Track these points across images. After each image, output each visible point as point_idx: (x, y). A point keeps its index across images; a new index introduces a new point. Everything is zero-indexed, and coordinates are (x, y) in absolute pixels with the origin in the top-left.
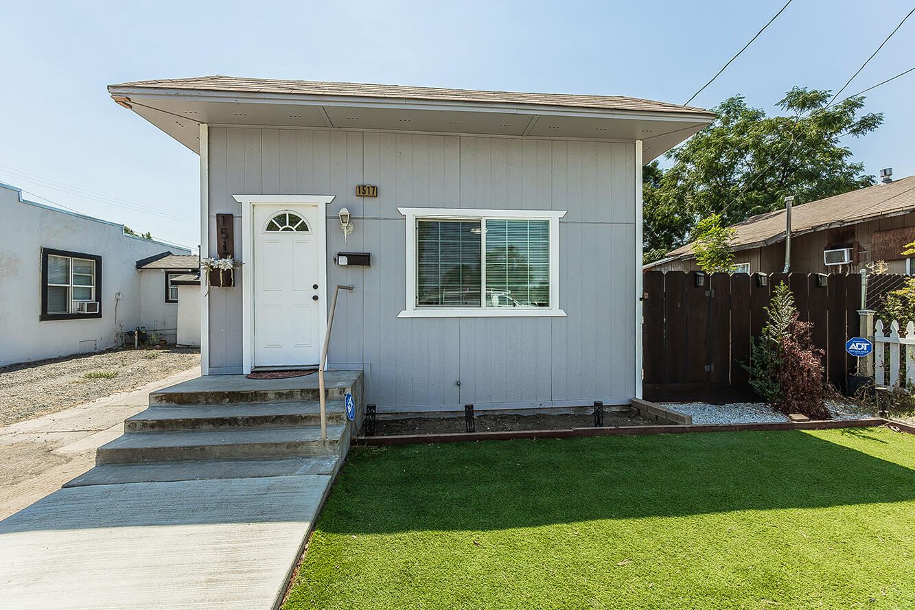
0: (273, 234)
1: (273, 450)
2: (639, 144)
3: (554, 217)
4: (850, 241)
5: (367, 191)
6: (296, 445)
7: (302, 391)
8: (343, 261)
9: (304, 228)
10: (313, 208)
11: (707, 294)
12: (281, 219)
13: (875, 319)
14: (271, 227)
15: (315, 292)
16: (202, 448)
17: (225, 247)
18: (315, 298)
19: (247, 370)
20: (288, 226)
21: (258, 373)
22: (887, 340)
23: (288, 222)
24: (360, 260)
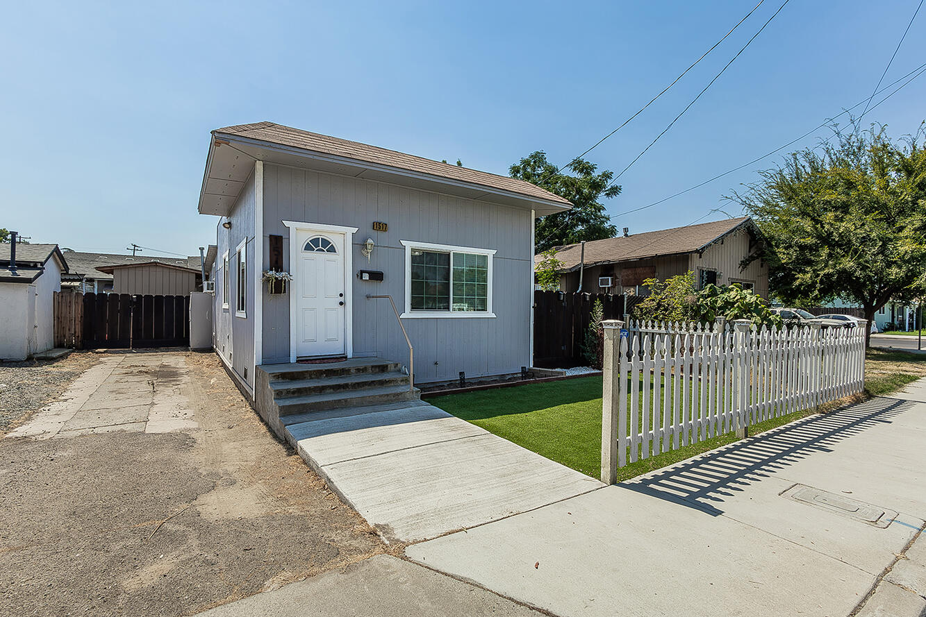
0: (309, 254)
1: (385, 398)
2: (533, 212)
3: (490, 253)
4: (612, 273)
5: (380, 227)
6: (398, 395)
7: (372, 367)
8: (366, 276)
9: (332, 250)
10: (341, 236)
11: (563, 304)
12: (315, 241)
13: (630, 318)
14: (308, 248)
15: (341, 299)
16: (346, 400)
17: (277, 262)
18: (341, 304)
19: (293, 359)
20: (320, 247)
21: (301, 360)
22: (635, 330)
23: (320, 245)
24: (377, 276)
